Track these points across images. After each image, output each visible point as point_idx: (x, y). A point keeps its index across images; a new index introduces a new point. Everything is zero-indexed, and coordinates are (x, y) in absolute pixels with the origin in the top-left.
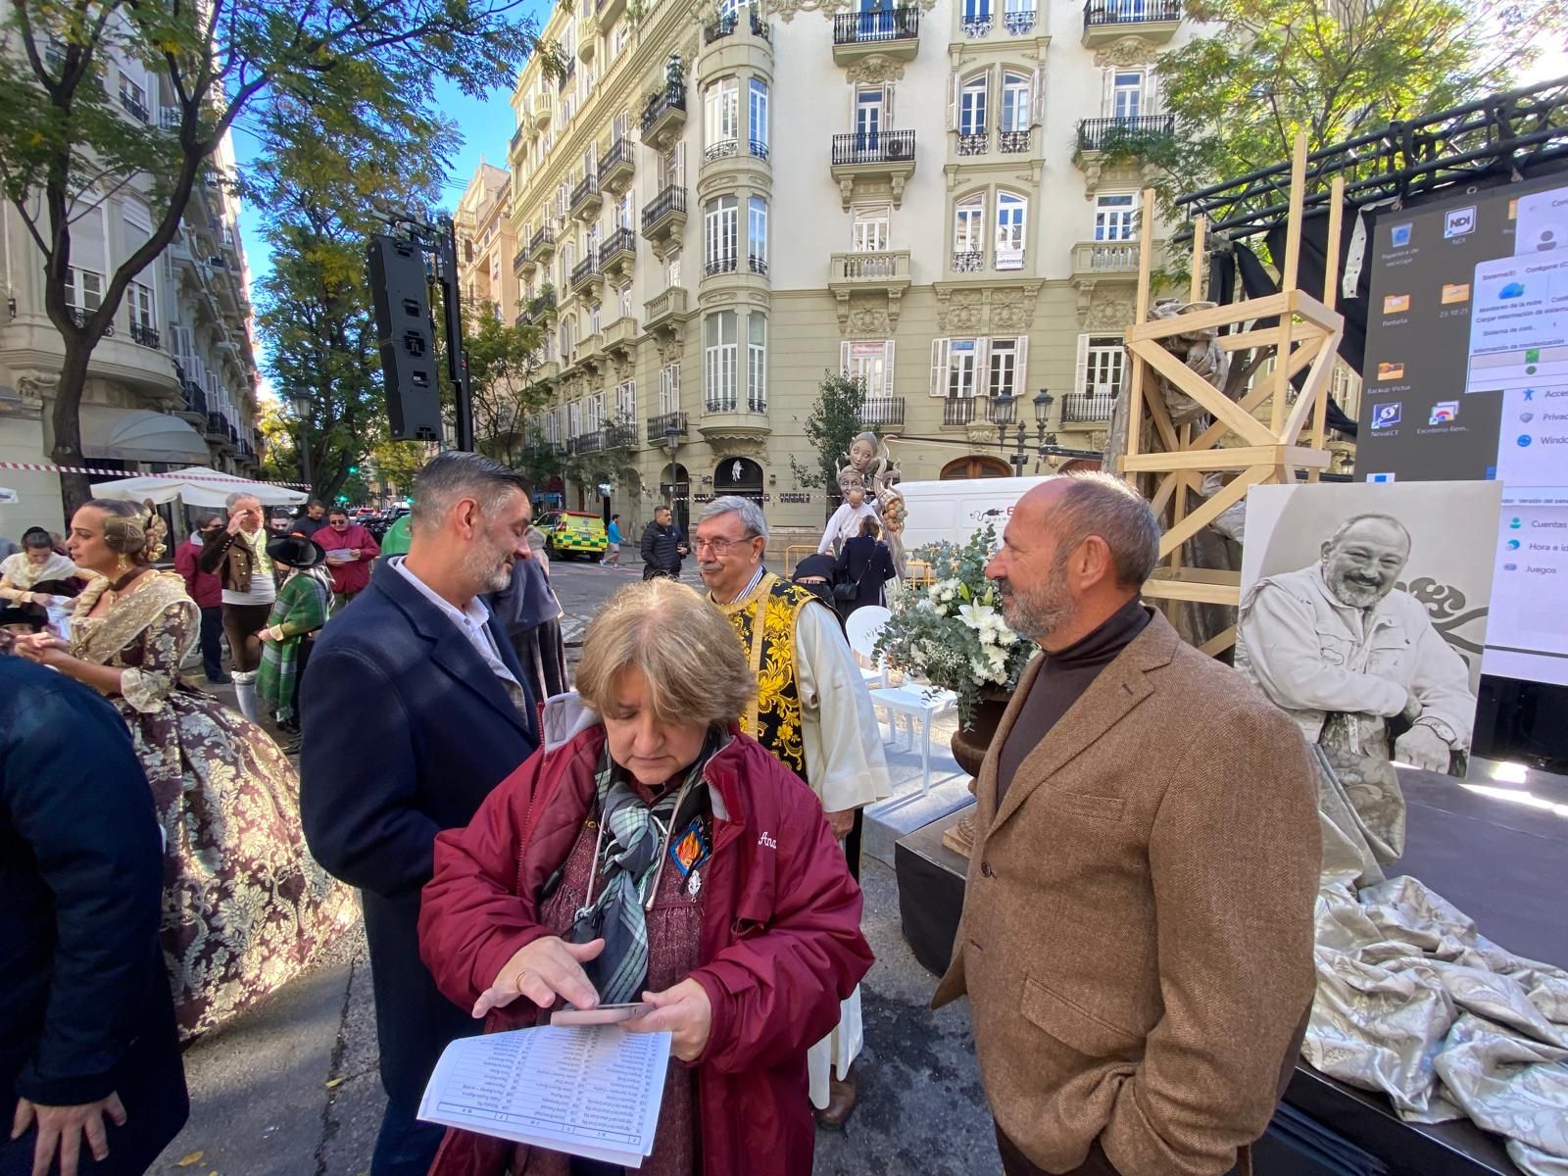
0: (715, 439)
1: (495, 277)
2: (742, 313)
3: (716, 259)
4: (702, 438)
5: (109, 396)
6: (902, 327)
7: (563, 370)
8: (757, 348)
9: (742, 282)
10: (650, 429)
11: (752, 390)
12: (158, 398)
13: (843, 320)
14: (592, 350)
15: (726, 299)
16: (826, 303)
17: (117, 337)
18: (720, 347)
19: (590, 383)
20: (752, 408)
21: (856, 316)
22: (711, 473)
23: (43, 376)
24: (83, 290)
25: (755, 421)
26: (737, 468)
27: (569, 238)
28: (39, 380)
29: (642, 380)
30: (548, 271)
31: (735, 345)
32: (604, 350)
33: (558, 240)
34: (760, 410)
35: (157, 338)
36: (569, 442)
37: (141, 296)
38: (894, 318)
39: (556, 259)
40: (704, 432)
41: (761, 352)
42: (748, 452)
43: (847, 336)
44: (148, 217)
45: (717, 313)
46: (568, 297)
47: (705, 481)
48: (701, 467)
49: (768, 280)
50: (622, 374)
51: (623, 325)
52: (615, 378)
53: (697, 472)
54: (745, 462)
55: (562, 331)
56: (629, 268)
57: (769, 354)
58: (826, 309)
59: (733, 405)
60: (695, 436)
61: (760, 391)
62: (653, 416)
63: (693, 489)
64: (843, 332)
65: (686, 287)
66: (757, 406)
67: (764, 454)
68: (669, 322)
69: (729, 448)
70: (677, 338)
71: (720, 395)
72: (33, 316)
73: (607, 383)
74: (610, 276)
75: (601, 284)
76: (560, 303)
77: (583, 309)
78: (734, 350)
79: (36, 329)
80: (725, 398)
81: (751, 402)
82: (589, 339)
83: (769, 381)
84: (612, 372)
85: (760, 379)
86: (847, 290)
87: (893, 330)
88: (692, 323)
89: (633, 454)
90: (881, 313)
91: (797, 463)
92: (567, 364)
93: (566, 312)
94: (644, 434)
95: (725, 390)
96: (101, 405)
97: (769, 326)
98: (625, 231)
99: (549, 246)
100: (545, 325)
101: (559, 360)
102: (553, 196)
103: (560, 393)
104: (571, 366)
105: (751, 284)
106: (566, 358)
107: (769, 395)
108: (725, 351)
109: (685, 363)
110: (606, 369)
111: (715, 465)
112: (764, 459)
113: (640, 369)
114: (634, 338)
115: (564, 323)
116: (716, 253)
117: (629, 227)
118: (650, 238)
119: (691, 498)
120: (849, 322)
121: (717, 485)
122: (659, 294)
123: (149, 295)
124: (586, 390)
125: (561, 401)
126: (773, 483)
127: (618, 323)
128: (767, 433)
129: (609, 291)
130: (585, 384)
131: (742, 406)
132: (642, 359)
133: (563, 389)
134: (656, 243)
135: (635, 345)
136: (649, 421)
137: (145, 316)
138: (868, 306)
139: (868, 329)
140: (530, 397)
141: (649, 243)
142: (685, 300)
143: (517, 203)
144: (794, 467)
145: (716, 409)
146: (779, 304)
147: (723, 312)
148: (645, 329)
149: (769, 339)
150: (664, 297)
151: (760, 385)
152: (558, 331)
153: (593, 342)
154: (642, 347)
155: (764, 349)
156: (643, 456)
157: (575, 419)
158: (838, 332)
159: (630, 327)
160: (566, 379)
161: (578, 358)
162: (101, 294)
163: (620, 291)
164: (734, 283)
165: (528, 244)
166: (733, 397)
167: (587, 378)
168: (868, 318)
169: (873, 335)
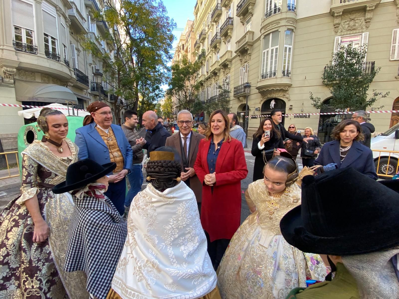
0: (263, 91)
1: (189, 52)
2: (283, 30)
3: (270, 9)
4: (257, 91)
5: (42, 79)
6: (372, 25)
8: (288, 47)
9: (284, 16)
10: (235, 91)
11: (284, 66)
12: (67, 82)
13: (336, 26)
14: (217, 66)
15: (274, 25)
16: (327, 20)
17: (39, 55)
18: (270, 49)
20: (284, 75)
21: (345, 24)
22: (260, 106)
23: (8, 69)
24: (26, 37)
25: (285, 81)
26: (273, 103)
27: (211, 30)
29: (233, 74)
30: (203, 45)
31: (278, 47)
32: (220, 66)
33: (207, 33)
34: (288, 75)
35: (59, 58)
36: (207, 100)
37: (52, 41)
38: (368, 21)
39: (206, 39)
40: (258, 88)
41: (290, 49)
42: (279, 96)
43: (338, 34)
44: (55, 11)
45: (269, 34)
46: (209, 51)
47: (257, 110)
48: (255, 104)
49: (296, 14)
50: (226, 73)
51: (227, 54)
52: (223, 76)
53: (253, 106)
54: (276, 100)
56: (230, 32)
57: (294, 49)
58: (328, 23)
59: (275, 74)
60: (254, 91)
61: (288, 66)
63: (251, 113)
64: (336, 32)
65: (254, 31)
66: (286, 74)
67: (287, 96)
68: (245, 46)
69: (270, 94)
70: (249, 52)
71: (269, 70)
72: (4, 46)
73: (220, 78)
74: (223, 38)
75: (220, 43)
76: (207, 54)
77: (214, 54)
78: (277, 49)
80: (271, 71)
81: (284, 72)
82: (215, 63)
83: (293, 62)
84: (222, 73)
85: (289, 60)
86: (342, 10)
87: (367, 27)
88: (256, 45)
89: (228, 102)
90: (360, 19)
91: (314, 97)
92: (208, 75)
93: (208, 57)
94: (232, 94)
95: (271, 68)
96: (38, 82)
97: (295, 36)
98: (230, 18)
99: (204, 36)
100: (202, 63)
102: (206, 19)
103: (205, 85)
104: (209, 74)
105: (288, 16)
106: (207, 72)
107: (292, 69)
108: (272, 50)
109: (251, 62)
110: (220, 73)
111: (262, 103)
112: (287, 98)
113: (232, 70)
114: (231, 58)
115: (208, 61)
116: (271, 7)
117: (231, 16)
118: (239, 16)
119: (250, 117)
120: (340, 27)
121: (262, 111)
122: (242, 36)
123: (56, 41)
124: (213, 82)
125: (205, 87)
126: (291, 109)
127: (225, 54)
128: (290, 86)
129: (223, 43)
130: (213, 80)
131: (279, 74)
132: (233, 66)
133: (206, 83)
134: (241, 17)
135: (231, 61)
136: (235, 88)
137: (54, 49)
138: (352, 17)
139: (352, 29)
140: (197, 87)
141: (239, 18)
142: (253, 36)
143: (195, 26)
144: (312, 98)
145: (265, 77)
146: (301, 25)
147: (272, 32)
148: (236, 52)
149: (294, 42)
150: (244, 37)
151: (288, 63)
152: (206, 64)
153: (216, 64)
154: (233, 61)
155: (291, 47)
156: (231, 102)
157: (209, 93)
158: (333, 33)
159: (230, 54)
160: (207, 80)
161: (211, 71)
162: (33, 38)
163: (227, 43)
164: (279, 18)
165: (198, 38)
166: (275, 71)
167: (213, 77)
168: (352, 23)
169: (354, 32)
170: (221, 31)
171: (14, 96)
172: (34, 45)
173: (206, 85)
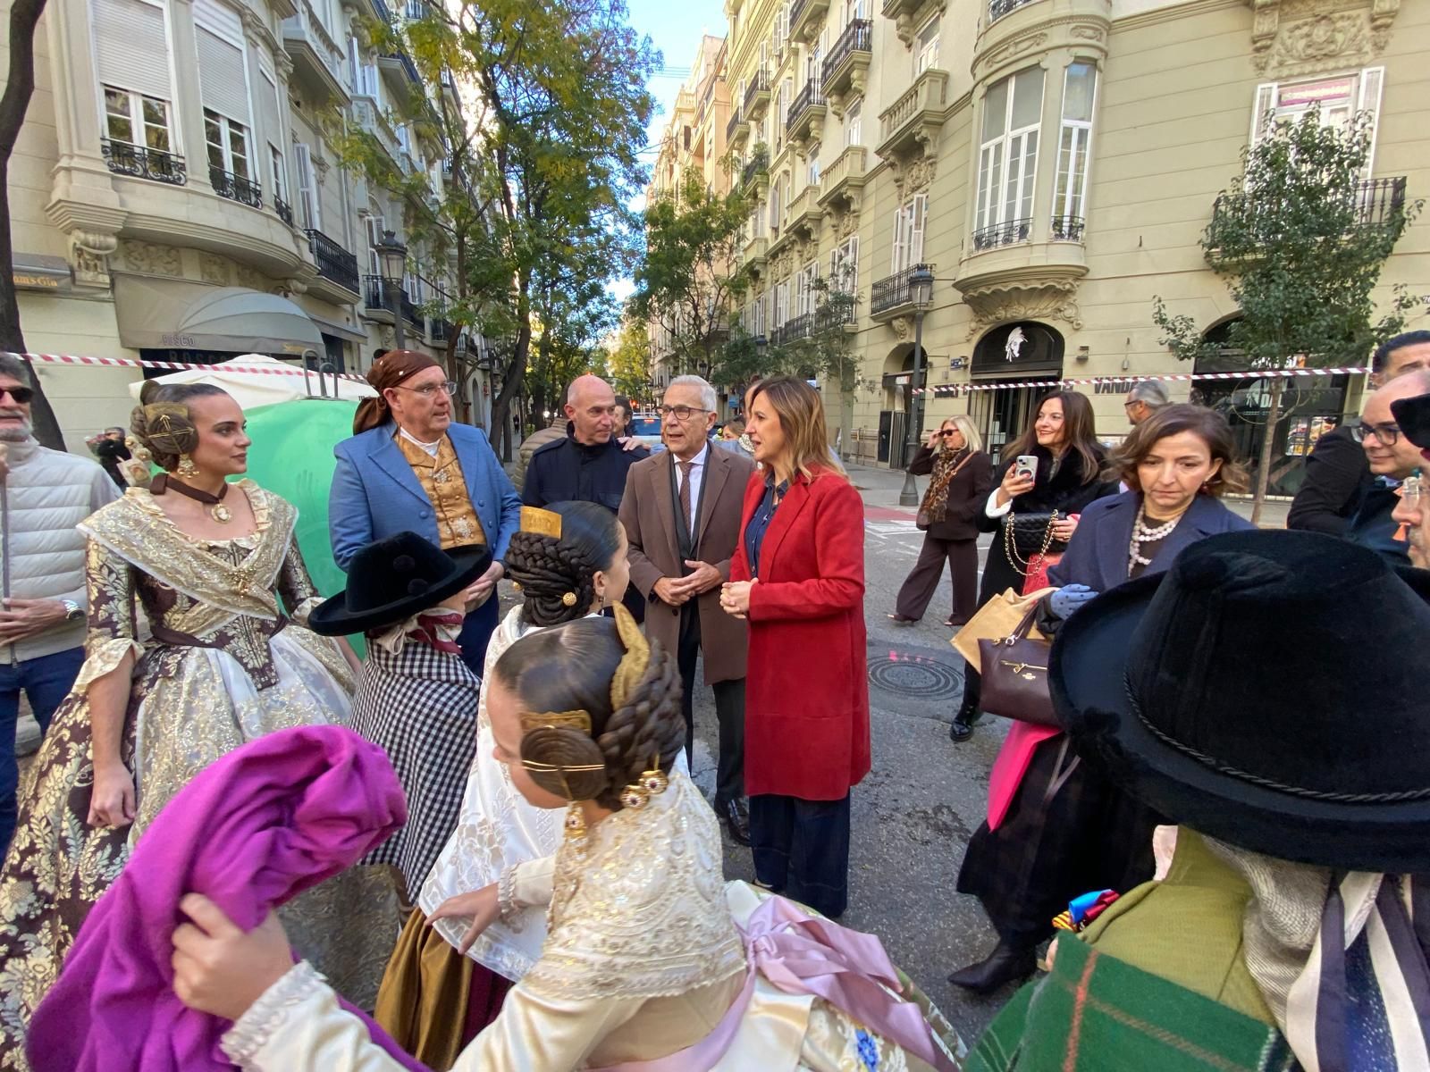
0: (978, 295)
1: (709, 156)
2: (1056, 65)
4: (959, 296)
5: (203, 272)
6: (1400, 39)
7: (771, 245)
8: (1077, 125)
9: (1062, 9)
10: (874, 299)
11: (1061, 201)
12: (287, 279)
13: (1261, 45)
14: (809, 206)
15: (1026, 47)
16: (1226, 21)
17: (189, 186)
18: (1009, 135)
19: (801, 253)
20: (1059, 235)
21: (1293, 34)
22: (968, 351)
23: (91, 238)
24: (143, 123)
25: (1064, 255)
26: (1015, 339)
27: (788, 73)
28: (87, 245)
29: (869, 233)
30: (761, 129)
31: (1036, 127)
32: (820, 204)
33: (774, 83)
34: (1073, 234)
35: (258, 194)
36: (773, 334)
37: (233, 136)
38: (1381, 24)
39: (772, 106)
40: (962, 286)
41: (1083, 133)
42: (1040, 312)
43: (1270, 73)
44: (239, 27)
45: (1005, 80)
46: (783, 150)
47: (955, 365)
48: (950, 344)
49: (1108, 1)
50: (842, 230)
51: (847, 160)
52: (832, 240)
53: (943, 352)
54: (1028, 327)
55: (774, 197)
56: (860, 78)
57: (1099, 133)
58: (1228, 30)
59: (1023, 231)
60: (946, 294)
61: (1075, 202)
62: (878, 279)
63: (934, 378)
64: (1261, 68)
65: (946, 68)
66: (1068, 229)
67: (1070, 312)
68: (915, 129)
69: (1006, 308)
70: (927, 152)
71: (1001, 217)
72: (71, 157)
73: (822, 248)
74: (835, 99)
75: (822, 117)
76: (773, 162)
77: (799, 159)
78: (1033, 135)
79: (74, 173)
80: (1010, 221)
81: (1058, 224)
82: (803, 195)
83: (1093, 185)
84: (829, 232)
85: (1078, 179)
87: (1379, 47)
88: (955, 122)
89: (849, 338)
90: (1352, 17)
91: (1170, 315)
92: (776, 237)
93: (779, 171)
94: (864, 309)
95: (1010, 209)
96: (192, 282)
97: (1103, 83)
98: (858, 24)
99: (763, 95)
100: (755, 196)
101: (768, 233)
102: (772, 28)
103: (767, 276)
104: (782, 236)
105: (1077, 11)
106: (776, 229)
107: (1090, 209)
108: (1017, 141)
109: (935, 189)
110: (821, 231)
111: (976, 338)
112: (1069, 320)
113: (867, 218)
114: (861, 175)
115: (776, 188)
117: (865, 17)
118: (894, 16)
119: (929, 392)
120: (1277, 46)
121: (975, 370)
122: (903, 91)
123: (245, 135)
124: (796, 264)
125: (768, 285)
126: (1082, 360)
127: (841, 159)
128: (1080, 274)
129: (832, 120)
130: (796, 256)
131: (1041, 231)
132: (871, 202)
133: (771, 269)
134: (902, 18)
135: (861, 187)
136: (875, 286)
137: (239, 164)
138: (1322, 8)
139: (1322, 55)
140: (736, 287)
141: (893, 23)
142: (944, 89)
143: (731, 59)
144: (1162, 321)
145: (989, 245)
146: (1125, 42)
147: (1018, 73)
148: (879, 152)
149: (1101, 109)
150: (913, 93)
151: (1077, 190)
152: (769, 200)
153: (807, 198)
154: (871, 186)
155: (1088, 125)
156: (862, 339)
157: (781, 304)
158: (1250, 70)
159: (858, 160)
160: (774, 256)
161: (789, 223)
162: (169, 128)
163: (847, 117)
164: (1045, 18)
165: (742, 102)
166: (1025, 218)
167: (798, 247)
168: (1320, 33)
169: (1331, 64)
170: (824, 74)
171: (112, 330)
172: (172, 151)
173: (769, 276)
